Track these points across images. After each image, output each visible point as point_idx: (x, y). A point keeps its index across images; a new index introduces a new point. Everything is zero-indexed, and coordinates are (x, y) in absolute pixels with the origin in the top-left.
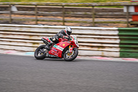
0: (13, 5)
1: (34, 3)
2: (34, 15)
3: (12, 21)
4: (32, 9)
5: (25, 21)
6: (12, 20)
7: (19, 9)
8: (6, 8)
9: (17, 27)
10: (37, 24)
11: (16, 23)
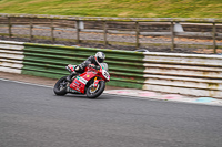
0: (178, 22)
1: (210, 19)
2: (210, 38)
3: (175, 48)
4: (208, 29)
5: (195, 48)
6: (175, 46)
7: (185, 28)
8: (165, 27)
9: (182, 58)
10: (215, 53)
11: (181, 51)
